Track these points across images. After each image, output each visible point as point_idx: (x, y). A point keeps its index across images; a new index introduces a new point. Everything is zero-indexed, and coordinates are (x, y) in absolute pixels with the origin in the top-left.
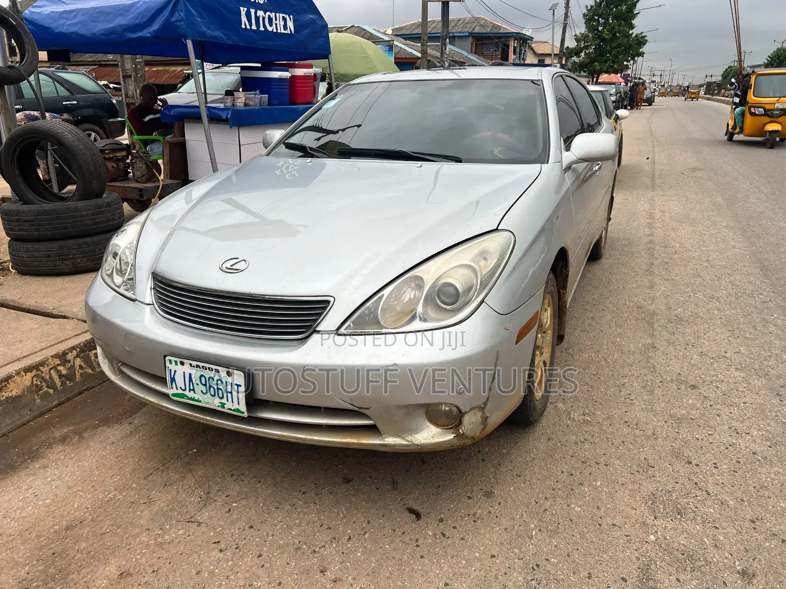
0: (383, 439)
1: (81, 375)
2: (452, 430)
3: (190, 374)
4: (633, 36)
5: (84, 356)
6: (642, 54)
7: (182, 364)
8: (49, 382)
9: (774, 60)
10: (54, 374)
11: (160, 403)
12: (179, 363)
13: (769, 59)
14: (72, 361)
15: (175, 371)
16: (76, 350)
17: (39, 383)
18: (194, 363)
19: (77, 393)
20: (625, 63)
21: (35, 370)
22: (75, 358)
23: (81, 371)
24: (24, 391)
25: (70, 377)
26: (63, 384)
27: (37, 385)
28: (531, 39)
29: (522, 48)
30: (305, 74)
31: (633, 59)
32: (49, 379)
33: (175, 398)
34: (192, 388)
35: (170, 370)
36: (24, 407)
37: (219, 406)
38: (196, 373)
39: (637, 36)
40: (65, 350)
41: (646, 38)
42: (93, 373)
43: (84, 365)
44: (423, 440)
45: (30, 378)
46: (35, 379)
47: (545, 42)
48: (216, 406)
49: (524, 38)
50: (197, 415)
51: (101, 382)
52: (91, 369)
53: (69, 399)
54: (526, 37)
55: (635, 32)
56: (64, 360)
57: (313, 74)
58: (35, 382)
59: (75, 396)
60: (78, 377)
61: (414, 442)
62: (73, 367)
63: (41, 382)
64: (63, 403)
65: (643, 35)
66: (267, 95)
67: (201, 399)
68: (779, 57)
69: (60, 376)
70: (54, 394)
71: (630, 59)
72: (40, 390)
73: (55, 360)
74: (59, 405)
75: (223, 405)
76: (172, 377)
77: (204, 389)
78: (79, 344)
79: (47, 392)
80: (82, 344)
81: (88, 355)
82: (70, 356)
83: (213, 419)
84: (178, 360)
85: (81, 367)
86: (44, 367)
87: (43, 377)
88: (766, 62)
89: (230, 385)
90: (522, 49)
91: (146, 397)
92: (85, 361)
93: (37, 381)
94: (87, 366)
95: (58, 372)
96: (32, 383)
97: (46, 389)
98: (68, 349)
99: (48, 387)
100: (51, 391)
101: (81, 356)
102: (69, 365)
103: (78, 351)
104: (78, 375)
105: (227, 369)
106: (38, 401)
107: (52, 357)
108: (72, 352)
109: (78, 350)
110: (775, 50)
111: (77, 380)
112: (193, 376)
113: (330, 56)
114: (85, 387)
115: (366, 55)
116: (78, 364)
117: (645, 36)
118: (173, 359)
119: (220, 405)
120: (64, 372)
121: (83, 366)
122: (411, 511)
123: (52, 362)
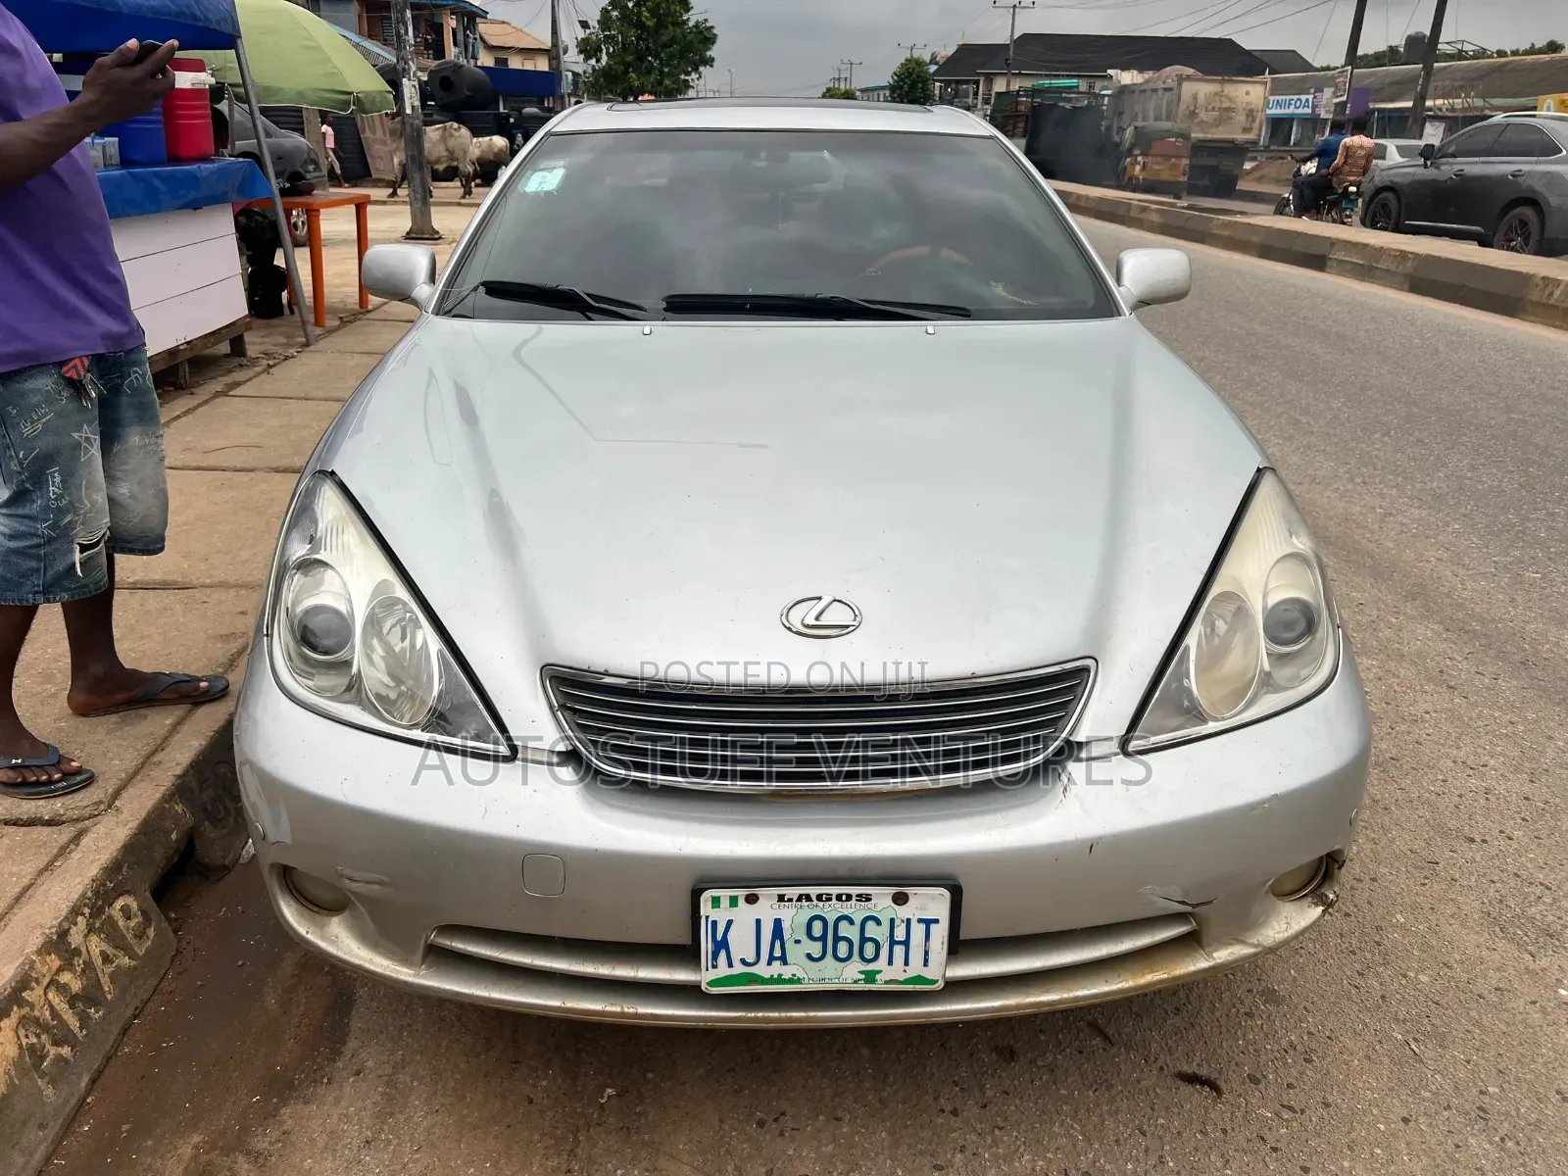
0: (1209, 955)
1: (112, 976)
2: (1310, 899)
3: (778, 923)
4: (691, 24)
5: (102, 924)
6: (709, 62)
7: (752, 899)
8: (54, 1027)
9: (902, 80)
10: (57, 1000)
11: (626, 1010)
12: (741, 902)
13: (895, 78)
14: (83, 949)
15: (730, 923)
16: (83, 914)
17: (35, 1041)
18: (793, 892)
19: (119, 1034)
20: (683, 77)
21: (15, 1008)
22: (86, 936)
23: (109, 969)
24: (11, 1078)
25: (89, 997)
26: (84, 1019)
27: (32, 1048)
28: (482, 14)
29: (468, 32)
30: (193, 84)
31: (696, 69)
32: (53, 1020)
33: (715, 990)
34: (777, 953)
35: (714, 923)
36: (24, 1124)
37: (855, 982)
38: (794, 918)
39: (697, 26)
40: (60, 924)
41: (715, 31)
42: (133, 963)
43: (110, 951)
44: (1277, 936)
45: (11, 1034)
46: (22, 1033)
47: (503, 23)
48: (849, 981)
49: (470, 12)
50: (760, 1015)
51: (155, 982)
52: (126, 954)
53: (108, 1058)
54: (474, 9)
55: (693, 18)
56: (67, 951)
57: (207, 86)
58: (24, 1041)
59: (117, 1045)
60: (107, 989)
61: (1265, 944)
62: (89, 965)
63: (38, 1036)
64: (100, 1073)
65: (708, 25)
66: (117, 139)
67: (800, 974)
68: (910, 75)
69: (72, 1000)
70: (74, 1057)
71: (690, 69)
72: (42, 1058)
73: (48, 958)
74: (93, 1081)
75: (870, 977)
76: (719, 938)
77: (816, 949)
78: (84, 894)
79: (59, 1058)
80: (89, 894)
81: (110, 917)
82: (76, 938)
83: (812, 1014)
84: (741, 893)
85: (106, 959)
86: (32, 989)
87: (37, 1021)
88: (891, 82)
89: (904, 925)
90: (468, 35)
91: (569, 1005)
92: (109, 939)
93: (27, 1037)
94: (116, 948)
95: (62, 989)
96: (20, 1046)
97: (53, 1051)
98: (66, 919)
99: (56, 1043)
100: (66, 1051)
101: (97, 925)
102: (81, 962)
103: (87, 915)
104: (105, 981)
105: (894, 890)
106: (49, 1091)
107: (39, 952)
108: (76, 924)
109: (87, 911)
110: (903, 61)
111: (109, 997)
112: (786, 925)
113: (239, 41)
114: (130, 1011)
115: (312, 44)
116: (97, 951)
117: (712, 27)
118: (724, 894)
119: (863, 976)
120: (76, 986)
121: (109, 953)
122: (1192, 1079)
123: (45, 970)
